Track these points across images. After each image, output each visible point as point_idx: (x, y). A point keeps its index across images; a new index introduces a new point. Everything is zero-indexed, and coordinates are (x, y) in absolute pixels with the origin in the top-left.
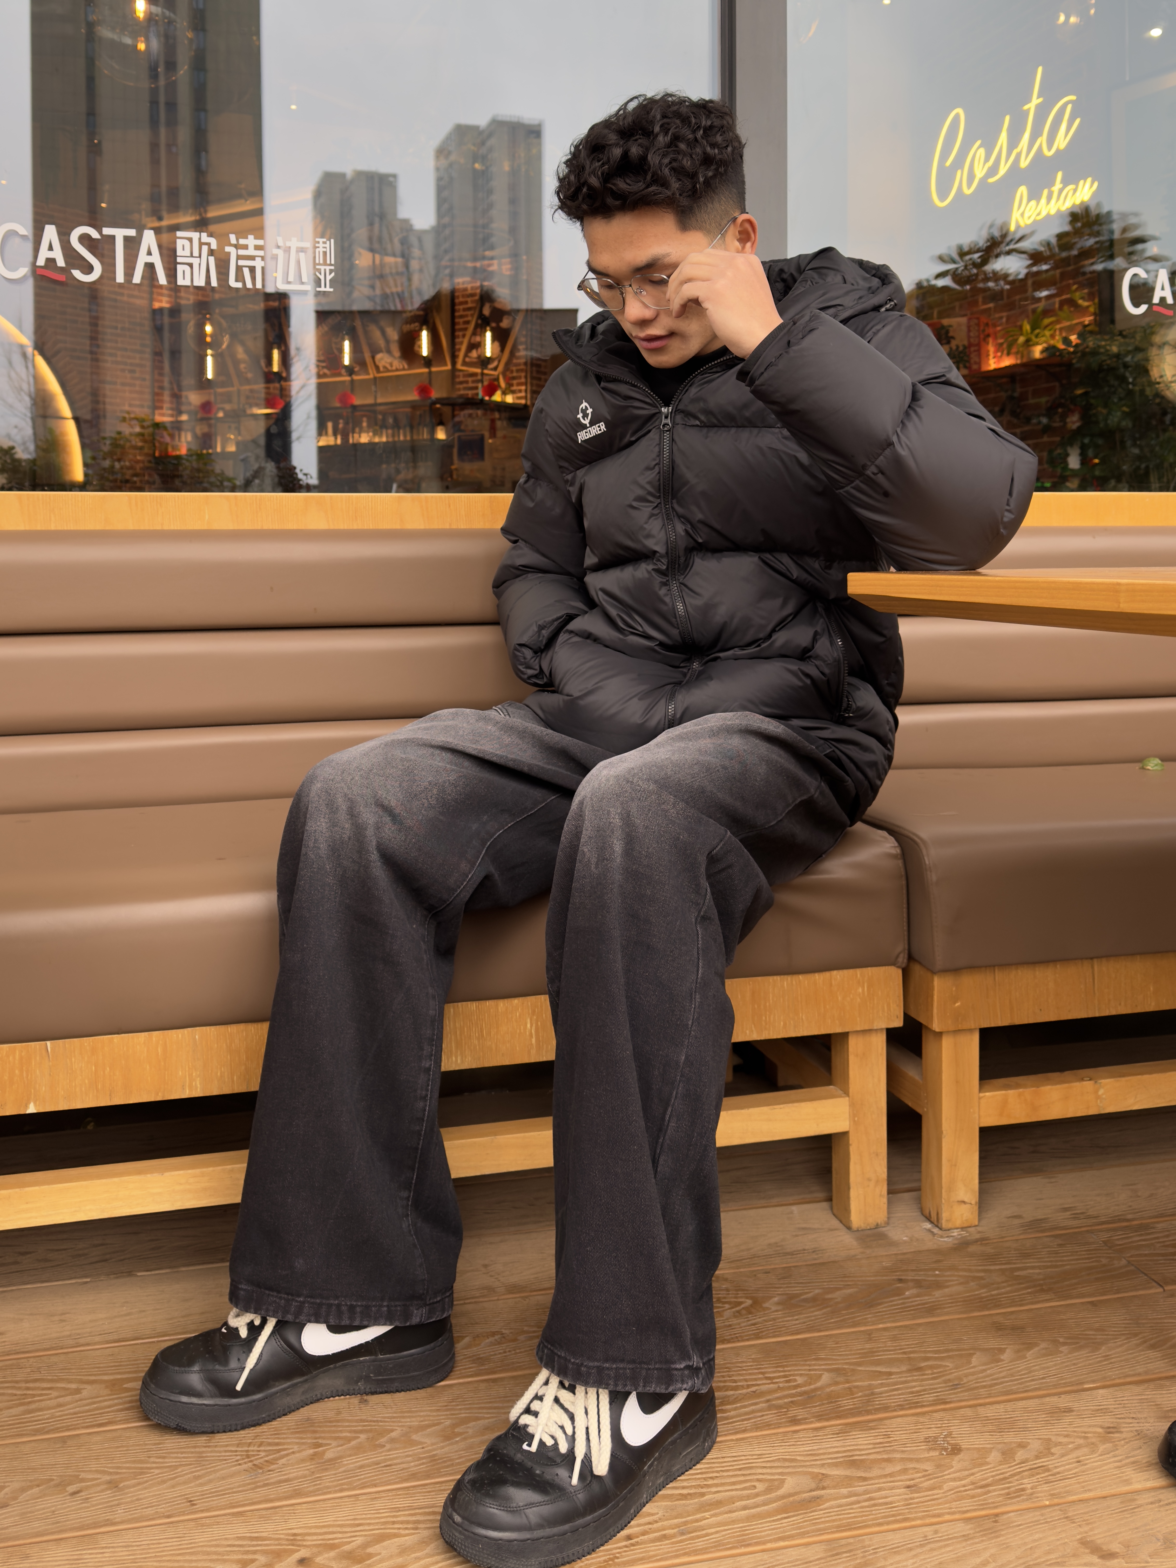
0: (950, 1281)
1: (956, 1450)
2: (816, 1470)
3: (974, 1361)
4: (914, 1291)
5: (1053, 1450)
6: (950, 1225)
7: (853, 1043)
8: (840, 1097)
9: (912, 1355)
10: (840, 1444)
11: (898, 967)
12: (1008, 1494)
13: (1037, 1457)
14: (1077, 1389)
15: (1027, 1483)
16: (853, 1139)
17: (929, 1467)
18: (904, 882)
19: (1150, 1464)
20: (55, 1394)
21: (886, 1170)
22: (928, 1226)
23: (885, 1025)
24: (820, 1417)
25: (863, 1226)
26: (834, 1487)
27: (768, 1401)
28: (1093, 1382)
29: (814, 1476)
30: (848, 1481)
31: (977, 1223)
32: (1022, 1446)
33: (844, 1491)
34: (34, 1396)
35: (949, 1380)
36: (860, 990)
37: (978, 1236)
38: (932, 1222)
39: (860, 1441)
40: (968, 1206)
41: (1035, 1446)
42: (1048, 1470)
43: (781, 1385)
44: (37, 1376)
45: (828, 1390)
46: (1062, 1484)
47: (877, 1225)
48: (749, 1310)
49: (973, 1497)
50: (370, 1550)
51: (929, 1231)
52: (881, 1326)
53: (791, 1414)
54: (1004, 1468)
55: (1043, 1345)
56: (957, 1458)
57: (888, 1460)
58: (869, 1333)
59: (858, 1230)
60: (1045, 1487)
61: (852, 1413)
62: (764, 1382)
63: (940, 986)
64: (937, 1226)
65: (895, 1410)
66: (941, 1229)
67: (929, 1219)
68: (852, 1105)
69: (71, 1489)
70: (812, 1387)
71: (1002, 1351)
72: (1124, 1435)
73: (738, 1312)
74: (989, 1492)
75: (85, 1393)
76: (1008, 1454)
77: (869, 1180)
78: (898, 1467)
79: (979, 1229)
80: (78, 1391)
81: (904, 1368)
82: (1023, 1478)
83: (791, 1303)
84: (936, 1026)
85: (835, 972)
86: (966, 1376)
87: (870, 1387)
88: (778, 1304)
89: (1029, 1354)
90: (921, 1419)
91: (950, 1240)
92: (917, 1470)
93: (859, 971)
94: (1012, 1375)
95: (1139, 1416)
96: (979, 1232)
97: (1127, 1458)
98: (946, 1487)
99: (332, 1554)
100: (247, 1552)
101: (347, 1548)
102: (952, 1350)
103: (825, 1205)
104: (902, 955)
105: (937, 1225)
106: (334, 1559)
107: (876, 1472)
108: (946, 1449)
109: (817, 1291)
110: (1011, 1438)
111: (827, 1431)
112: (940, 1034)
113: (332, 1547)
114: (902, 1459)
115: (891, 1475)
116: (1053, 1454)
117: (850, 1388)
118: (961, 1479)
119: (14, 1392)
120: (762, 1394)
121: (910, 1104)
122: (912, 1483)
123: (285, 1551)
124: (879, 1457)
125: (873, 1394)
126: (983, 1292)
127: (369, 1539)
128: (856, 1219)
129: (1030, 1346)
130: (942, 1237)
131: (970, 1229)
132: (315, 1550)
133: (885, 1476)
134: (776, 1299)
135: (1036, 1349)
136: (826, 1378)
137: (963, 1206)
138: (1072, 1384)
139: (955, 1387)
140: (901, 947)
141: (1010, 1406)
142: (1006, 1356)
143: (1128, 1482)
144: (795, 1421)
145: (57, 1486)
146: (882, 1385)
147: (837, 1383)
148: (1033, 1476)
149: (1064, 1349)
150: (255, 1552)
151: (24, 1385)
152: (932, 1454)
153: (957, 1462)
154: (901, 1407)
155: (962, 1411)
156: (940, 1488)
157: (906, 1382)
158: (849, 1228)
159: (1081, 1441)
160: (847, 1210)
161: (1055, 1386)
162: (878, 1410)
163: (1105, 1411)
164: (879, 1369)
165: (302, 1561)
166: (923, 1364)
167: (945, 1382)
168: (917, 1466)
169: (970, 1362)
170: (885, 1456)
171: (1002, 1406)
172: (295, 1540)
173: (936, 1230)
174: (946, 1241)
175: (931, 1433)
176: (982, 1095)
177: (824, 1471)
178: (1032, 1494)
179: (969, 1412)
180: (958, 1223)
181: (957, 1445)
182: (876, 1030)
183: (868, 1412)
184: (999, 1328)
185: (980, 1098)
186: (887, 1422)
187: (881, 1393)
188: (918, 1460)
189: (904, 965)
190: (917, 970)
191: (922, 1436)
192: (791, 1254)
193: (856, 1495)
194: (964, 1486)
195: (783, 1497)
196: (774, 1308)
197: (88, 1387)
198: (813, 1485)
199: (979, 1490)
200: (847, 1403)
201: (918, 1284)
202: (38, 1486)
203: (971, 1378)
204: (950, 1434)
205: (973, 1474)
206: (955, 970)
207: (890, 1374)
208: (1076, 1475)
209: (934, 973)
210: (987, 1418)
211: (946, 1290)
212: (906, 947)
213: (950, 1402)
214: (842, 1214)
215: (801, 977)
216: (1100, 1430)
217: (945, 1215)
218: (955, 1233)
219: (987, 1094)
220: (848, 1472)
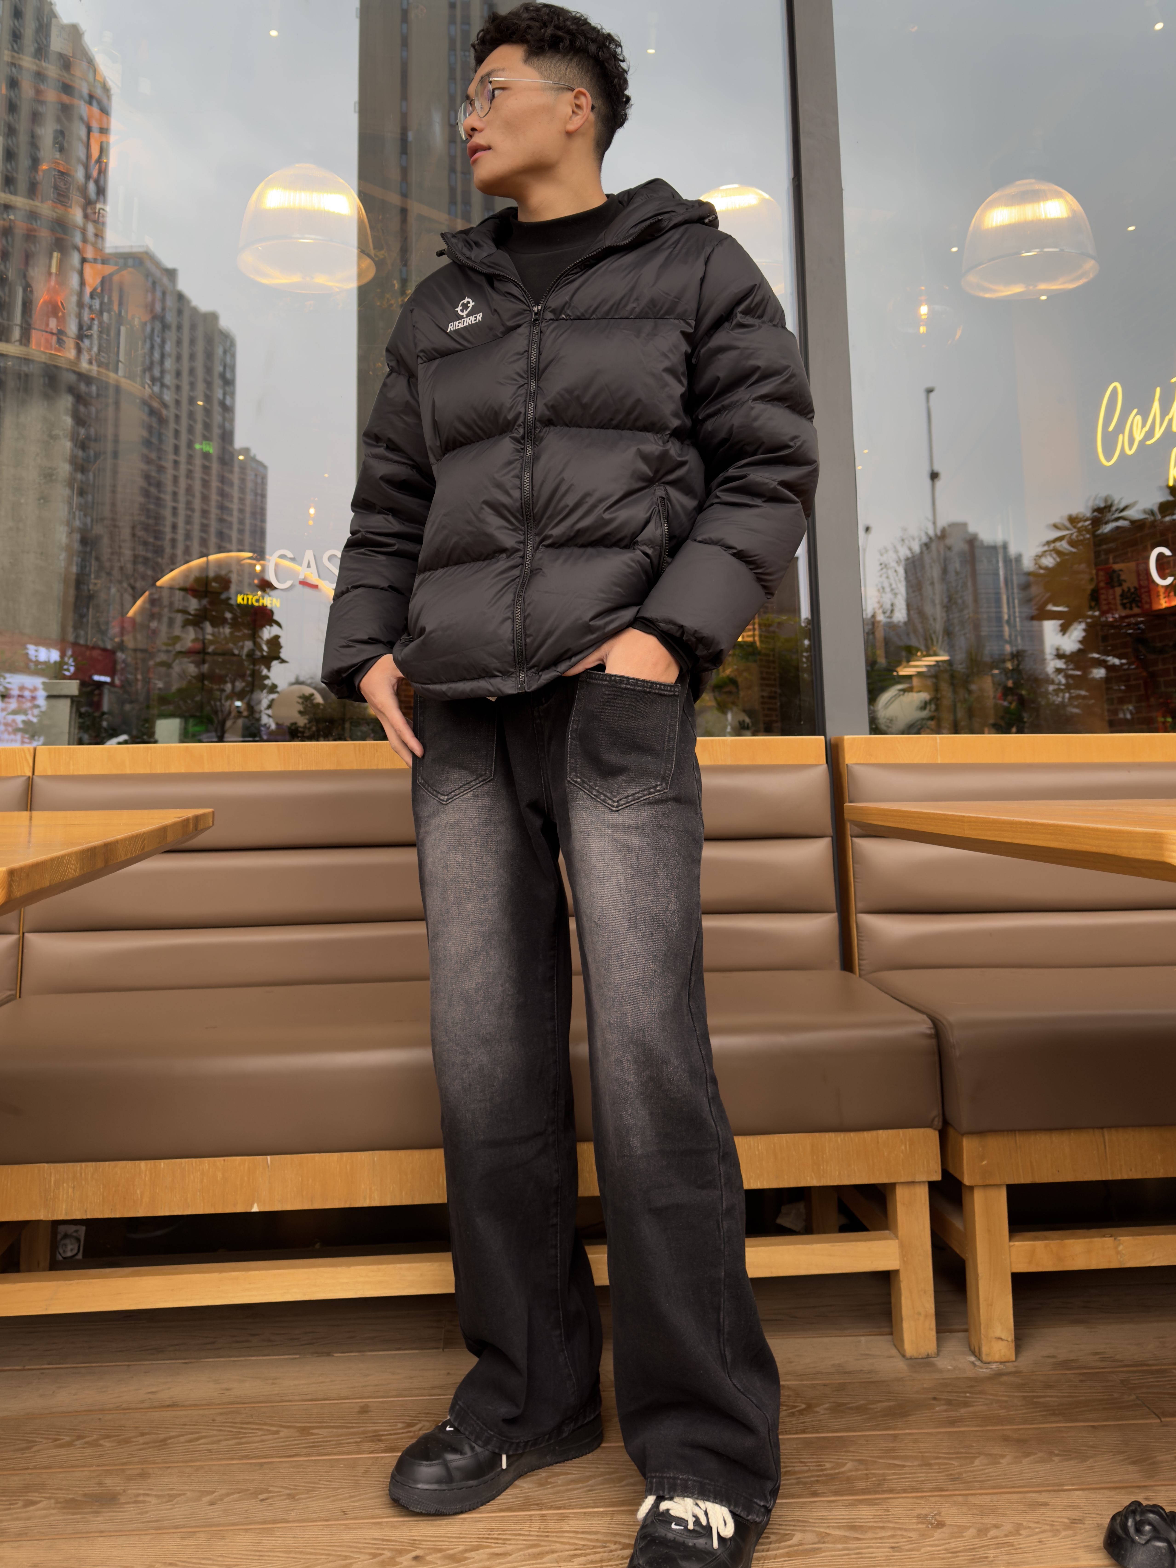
0: (974, 1402)
1: (941, 1525)
2: (822, 1530)
3: (977, 1462)
4: (944, 1407)
5: (1022, 1532)
6: (989, 1359)
7: (901, 1194)
8: (891, 1239)
9: (926, 1454)
10: (847, 1513)
11: (935, 1129)
12: (972, 1559)
13: (1006, 1536)
14: (1058, 1488)
15: (991, 1553)
16: (903, 1276)
17: (914, 1535)
18: (936, 1058)
19: (1099, 1549)
20: (260, 1433)
21: (933, 1306)
22: (973, 1359)
23: (925, 1178)
24: (836, 1493)
25: (915, 1355)
26: (833, 1543)
27: (798, 1478)
28: (1073, 1485)
29: (819, 1534)
30: (846, 1540)
31: (1014, 1359)
32: (996, 1527)
33: (840, 1546)
34: (245, 1433)
35: (951, 1475)
36: (903, 1147)
37: (1013, 1369)
38: (976, 1356)
39: (864, 1513)
40: (1005, 1343)
41: (1008, 1527)
42: (1012, 1546)
43: (812, 1468)
44: (250, 1420)
45: (849, 1474)
46: (1021, 1556)
47: (928, 1355)
48: (801, 1412)
49: (943, 1559)
50: (467, 1555)
51: (973, 1363)
52: (907, 1431)
53: (813, 1489)
54: (977, 1542)
55: (1040, 1455)
56: (940, 1531)
57: (883, 1528)
58: (895, 1436)
59: (911, 1359)
60: (1006, 1557)
61: (864, 1492)
62: (799, 1464)
63: (969, 1147)
64: (979, 1360)
65: (899, 1493)
66: (982, 1361)
67: (973, 1353)
68: (902, 1246)
69: (261, 1497)
70: (837, 1471)
71: (1003, 1456)
72: (1086, 1526)
73: (792, 1413)
74: (957, 1557)
75: (282, 1434)
76: (982, 1532)
77: (919, 1314)
78: (889, 1533)
79: (1016, 1364)
80: (277, 1432)
81: (916, 1463)
82: (990, 1549)
83: (838, 1409)
84: (967, 1181)
85: (881, 1132)
86: (966, 1472)
87: (883, 1475)
88: (826, 1409)
89: (1025, 1461)
90: (918, 1501)
91: (988, 1371)
92: (903, 1536)
93: (901, 1131)
94: (1005, 1475)
95: (1104, 1513)
96: (1016, 1367)
97: (1082, 1542)
98: (923, 1550)
99: (439, 1555)
100: (378, 1549)
101: (451, 1552)
102: (961, 1453)
103: (889, 1337)
104: (936, 1119)
105: (979, 1358)
106: (440, 1558)
107: (869, 1535)
108: (932, 1524)
109: (862, 1402)
110: (989, 1520)
111: (840, 1503)
112: (971, 1188)
113: (440, 1550)
114: (894, 1528)
115: (881, 1538)
116: (1020, 1535)
117: (867, 1474)
118: (937, 1546)
119: (232, 1429)
121: (958, 1252)
122: (896, 1545)
123: (406, 1550)
124: (875, 1525)
125: (884, 1480)
126: (1002, 1412)
127: (467, 1547)
128: (909, 1348)
129: (1027, 1455)
130: (981, 1368)
131: (1007, 1364)
132: (427, 1551)
133: (876, 1538)
134: (826, 1406)
135: (1032, 1457)
136: (849, 1465)
137: (1001, 1343)
138: (1054, 1485)
139: (954, 1479)
140: (935, 1112)
141: (995, 1497)
142: (1004, 1461)
143: (1076, 1559)
144: (815, 1494)
145: (252, 1494)
146: (894, 1474)
147: (857, 1470)
148: (998, 1548)
149: (1056, 1459)
150: (384, 1549)
151: (239, 1425)
152: (920, 1526)
153: (938, 1534)
154: (905, 1491)
155: (955, 1498)
156: (918, 1550)
157: (915, 1473)
158: (904, 1356)
159: (1047, 1527)
160: (902, 1340)
161: (1038, 1485)
162: (884, 1492)
163: (1076, 1507)
164: (896, 1462)
165: (416, 1558)
166: (933, 1462)
167: (947, 1475)
168: (905, 1533)
169: (973, 1463)
170: (881, 1525)
171: (989, 1496)
172: (414, 1543)
173: (978, 1363)
174: (984, 1371)
175: (924, 1512)
176: (1012, 1244)
177: (827, 1531)
178: (992, 1561)
179: (960, 1499)
180: (997, 1357)
181: (942, 1521)
182: (920, 1182)
183: (876, 1492)
184: (1006, 1439)
185: (1010, 1247)
186: (889, 1501)
187: (892, 1480)
188: (906, 1530)
189: (940, 1127)
190: (951, 1132)
191: (915, 1513)
192: (850, 1373)
193: (848, 1549)
194: (939, 1551)
195: (790, 1546)
196: (822, 1412)
198: (816, 1540)
199: (950, 1555)
200: (861, 1485)
201: (949, 1402)
202: (239, 1493)
203: (970, 1474)
204: (939, 1514)
205: (949, 1543)
206: (980, 1133)
207: (904, 1466)
208: (1034, 1551)
209: (963, 1135)
210: (974, 1505)
211: (971, 1409)
212: (941, 1112)
213: (947, 1490)
214: (898, 1344)
215: (852, 1134)
216: (1066, 1521)
217: (984, 1350)
218: (994, 1366)
219: (1017, 1243)
220: (847, 1534)
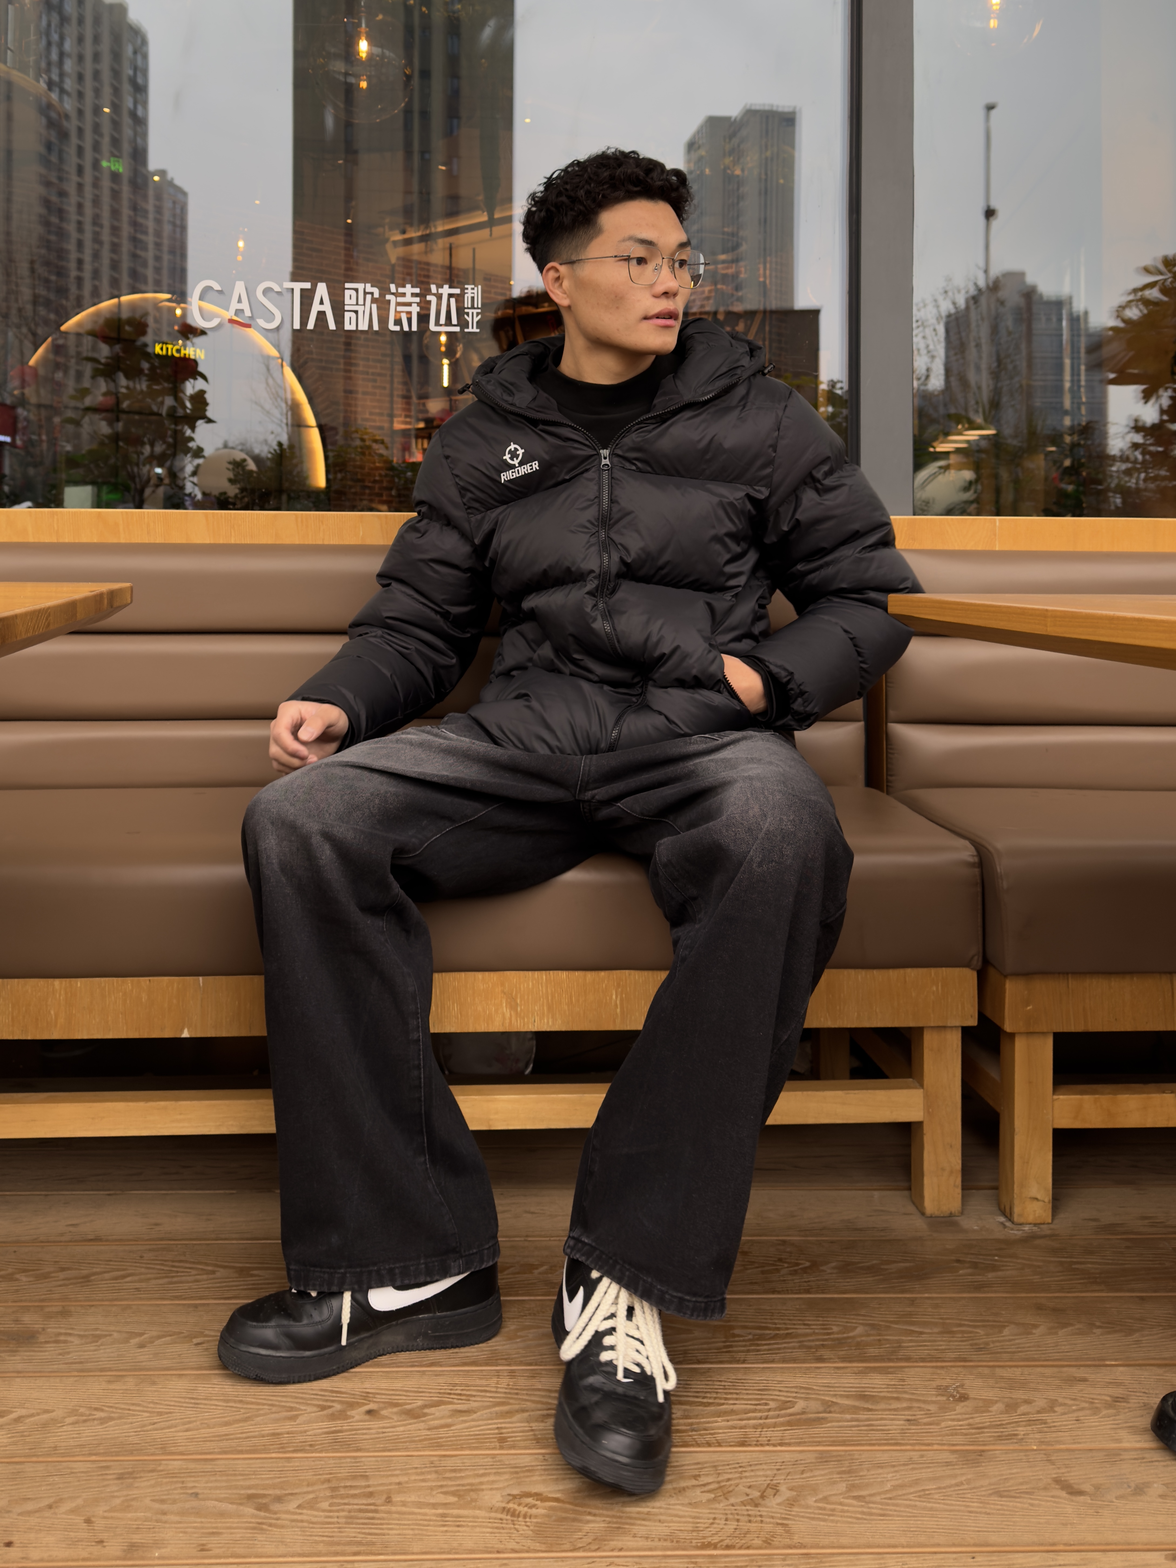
0: (1003, 1266)
1: (964, 1398)
2: (827, 1398)
3: (1006, 1331)
4: (969, 1271)
5: (1056, 1409)
6: (1022, 1220)
7: (928, 1038)
8: (915, 1088)
9: (948, 1321)
10: (857, 1381)
11: (973, 969)
12: (999, 1436)
13: (1039, 1412)
14: (1099, 1363)
15: (1021, 1431)
16: (926, 1128)
17: (933, 1408)
18: (979, 889)
19: (1145, 1430)
20: (194, 1272)
21: (960, 1162)
22: (1002, 1219)
23: (958, 1023)
24: (844, 1359)
25: (937, 1213)
26: (840, 1413)
27: (800, 1342)
28: (1116, 1360)
29: (824, 1402)
30: (855, 1410)
31: (1050, 1221)
32: (1027, 1402)
33: (848, 1416)
34: (177, 1272)
35: (976, 1344)
36: (935, 988)
37: (1048, 1232)
38: (1006, 1217)
39: (877, 1381)
40: (1040, 1204)
41: (1041, 1403)
42: (1045, 1423)
43: (817, 1331)
44: (182, 1258)
45: (859, 1339)
46: (1054, 1435)
47: (951, 1213)
48: (805, 1270)
49: (966, 1434)
50: (426, 1411)
51: (1002, 1223)
52: (926, 1295)
53: (818, 1354)
54: (1005, 1418)
55: (1078, 1326)
56: (962, 1404)
57: (897, 1399)
58: (912, 1301)
59: (931, 1217)
60: (1038, 1436)
61: (875, 1359)
62: (802, 1327)
63: (1013, 989)
64: (1010, 1220)
65: (916, 1362)
66: (1013, 1223)
67: (1004, 1213)
68: (926, 1096)
69: (195, 1341)
70: (845, 1335)
71: (1035, 1326)
72: (1130, 1405)
73: (796, 1271)
74: (983, 1433)
75: (218, 1274)
76: (1011, 1407)
77: (943, 1169)
78: (905, 1405)
79: (1052, 1226)
80: (213, 1272)
81: (936, 1330)
82: (1019, 1426)
83: (846, 1269)
84: (1008, 1027)
85: (908, 970)
86: (993, 1342)
87: (899, 1341)
88: (834, 1268)
89: (1061, 1332)
90: (939, 1371)
91: (1020, 1233)
92: (920, 1409)
93: (933, 971)
94: (1039, 1346)
95: (1151, 1392)
96: (1051, 1229)
97: (1126, 1422)
98: (943, 1424)
99: (395, 1410)
100: (327, 1401)
101: (408, 1407)
102: (988, 1321)
103: (906, 1193)
104: (976, 958)
106: (396, 1413)
107: (882, 1406)
108: (954, 1397)
109: (874, 1262)
110: (1019, 1395)
111: (849, 1370)
112: (1013, 1036)
113: (396, 1405)
114: (910, 1400)
115: (895, 1410)
116: (1055, 1412)
117: (879, 1340)
118: (959, 1420)
119: (162, 1267)
120: (797, 1336)
121: (991, 1103)
122: (913, 1418)
123: (358, 1403)
124: (889, 1395)
125: (900, 1347)
126: (1036, 1278)
127: (427, 1403)
128: (929, 1206)
129: (1065, 1325)
130: (1012, 1229)
131: (1042, 1226)
132: (382, 1405)
133: (890, 1410)
134: (834, 1264)
135: (1070, 1328)
136: (860, 1330)
137: (1035, 1203)
138: (1094, 1359)
139: (980, 1349)
140: (974, 950)
141: (1027, 1371)
142: (1037, 1331)
143: (1119, 1441)
144: (820, 1359)
145: (185, 1337)
146: (911, 1341)
147: (869, 1335)
148: (1030, 1425)
150: (333, 1401)
151: (171, 1263)
152: (939, 1398)
153: (960, 1408)
154: (923, 1360)
155: (980, 1369)
156: (938, 1424)
157: (935, 1341)
158: (923, 1214)
159: (1086, 1405)
160: (922, 1197)
161: (1077, 1359)
162: (899, 1360)
163: (1118, 1384)
164: (912, 1328)
165: (369, 1412)
166: (955, 1329)
167: (971, 1345)
168: (922, 1405)
169: (1001, 1332)
170: (895, 1395)
171: (1020, 1369)
172: (367, 1396)
173: (1008, 1224)
174: (1015, 1233)
175: (945, 1383)
176: (1055, 1097)
177: (834, 1400)
178: (1022, 1439)
179: (986, 1371)
180: (1031, 1219)
181: (965, 1394)
182: (951, 1027)
183: (890, 1360)
184: (1039, 1308)
185: (1053, 1100)
186: (906, 1370)
187: (908, 1347)
188: (924, 1402)
189: (978, 968)
190: (992, 972)
191: (934, 1384)
192: (861, 1230)
193: (857, 1420)
194: (961, 1426)
195: (791, 1415)
196: (829, 1271)
197: (221, 1270)
198: (821, 1409)
199: (974, 1431)
200: (873, 1351)
201: (975, 1265)
202: (171, 1336)
203: (998, 1344)
204: (962, 1386)
205: (972, 1418)
206: (1027, 974)
207: (922, 1333)
208: (1071, 1430)
209: (1006, 976)
210: (1002, 1378)
211: (1000, 1273)
212: (981, 950)
213: (971, 1361)
214: (917, 1200)
215: (876, 972)
216: (1108, 1398)
217: (1017, 1210)
218: (1027, 1228)
219: (1061, 1097)
220: (857, 1403)
